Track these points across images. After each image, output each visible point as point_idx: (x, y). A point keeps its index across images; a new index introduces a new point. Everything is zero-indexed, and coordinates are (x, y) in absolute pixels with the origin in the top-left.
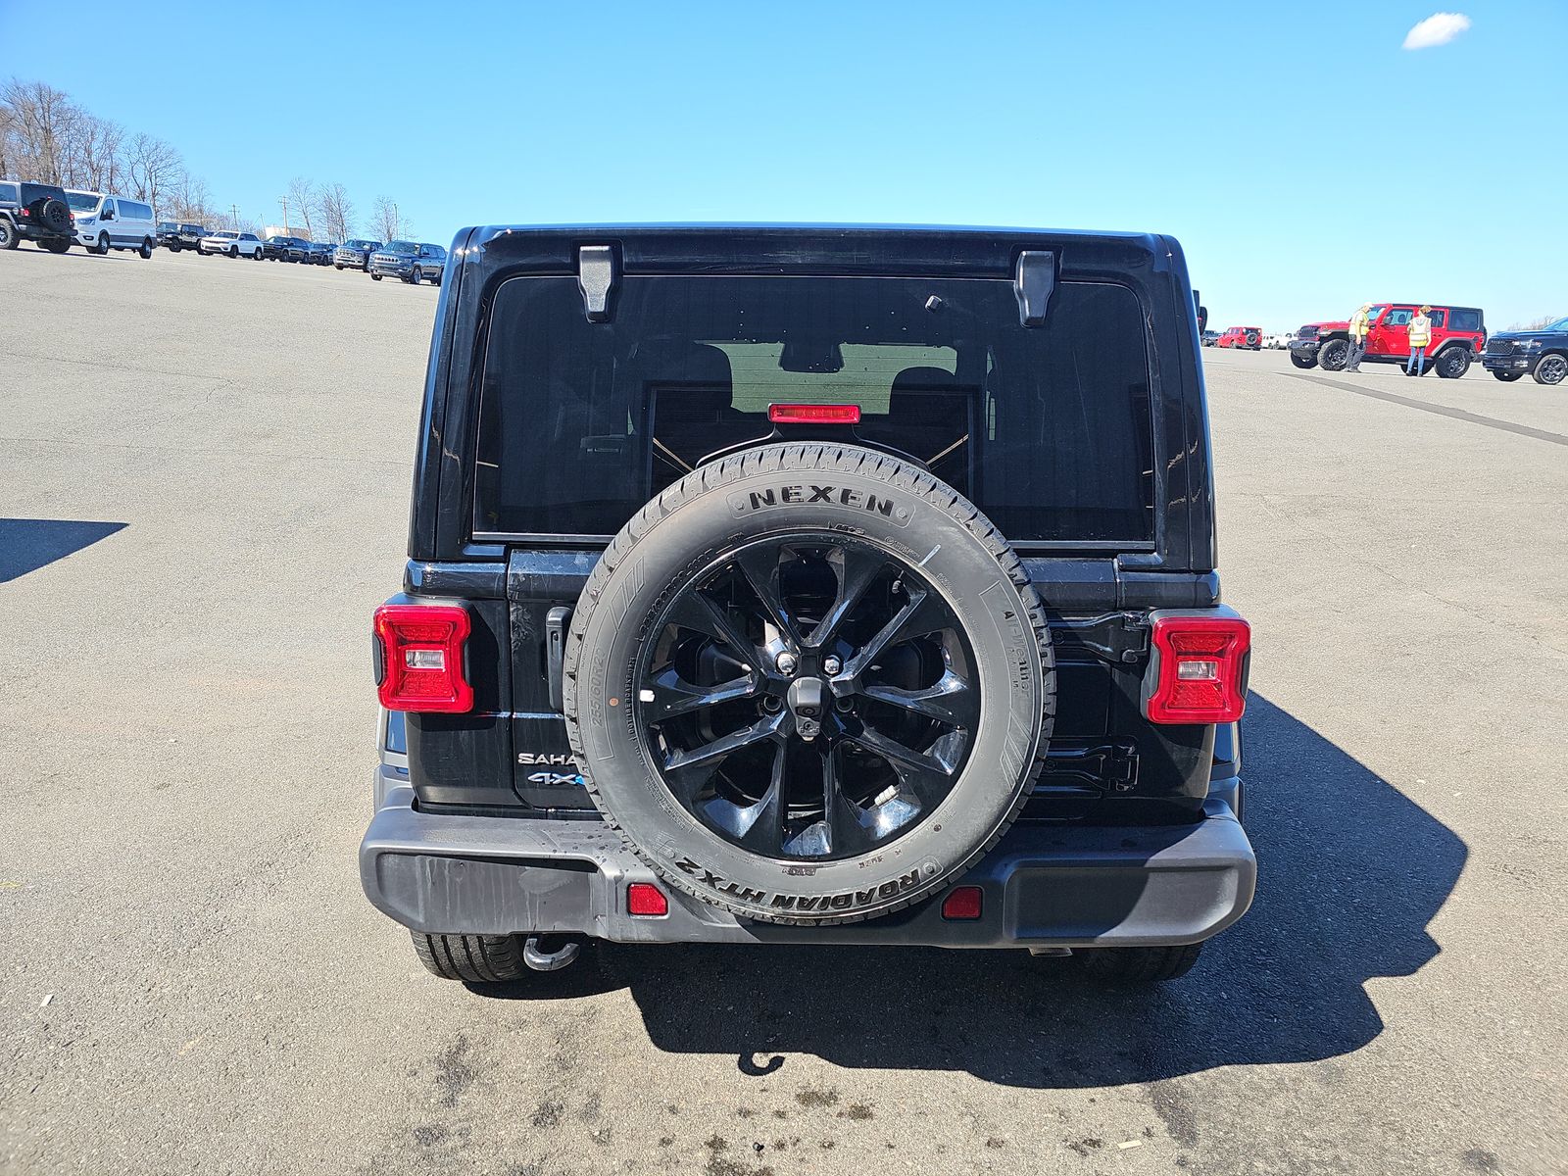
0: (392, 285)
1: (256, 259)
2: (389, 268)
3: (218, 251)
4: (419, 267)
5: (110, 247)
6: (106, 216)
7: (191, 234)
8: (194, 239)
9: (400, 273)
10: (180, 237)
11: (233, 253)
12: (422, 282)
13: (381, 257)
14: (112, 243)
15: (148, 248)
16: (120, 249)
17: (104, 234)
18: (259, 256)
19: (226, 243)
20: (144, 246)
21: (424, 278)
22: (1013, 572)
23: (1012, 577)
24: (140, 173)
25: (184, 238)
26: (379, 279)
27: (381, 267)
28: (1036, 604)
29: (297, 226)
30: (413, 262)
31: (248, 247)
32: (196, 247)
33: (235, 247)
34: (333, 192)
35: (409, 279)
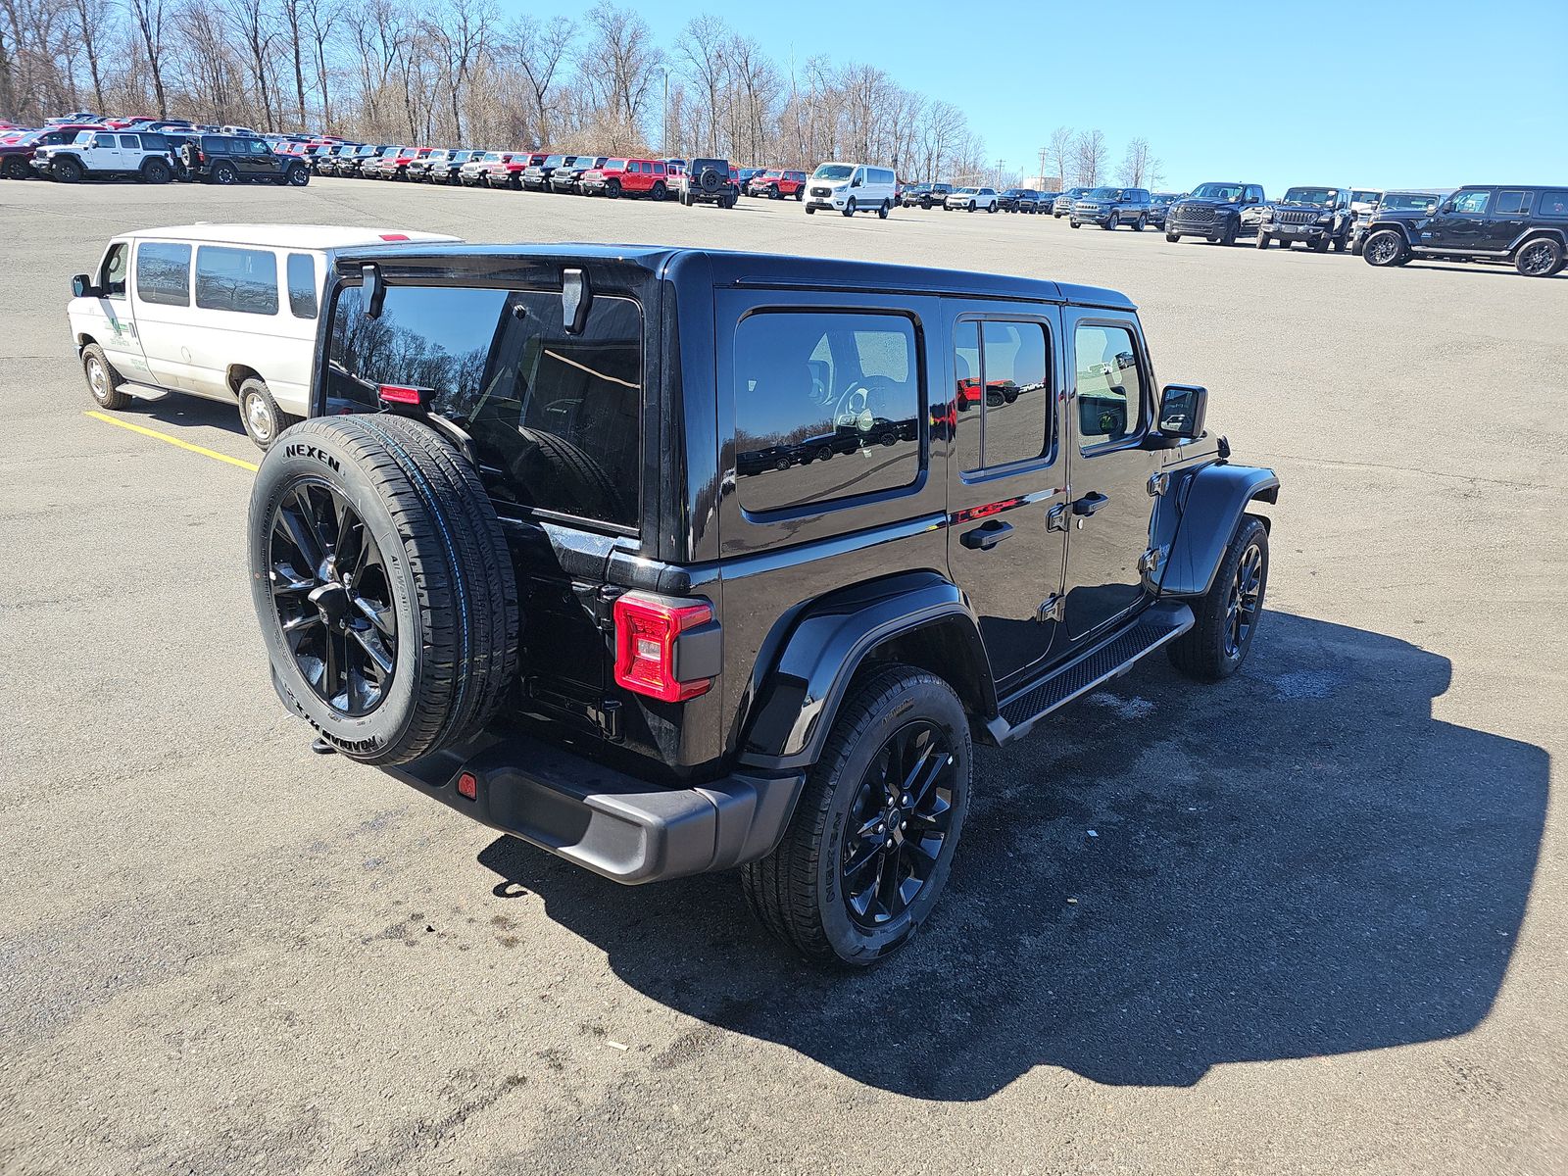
0: (1091, 233)
1: (990, 212)
2: (1087, 216)
3: (958, 207)
4: (1117, 213)
5: (855, 210)
6: (855, 184)
7: (940, 192)
8: (943, 197)
9: (1097, 220)
10: (931, 196)
11: (972, 207)
12: (1146, 227)
13: (1082, 204)
14: (857, 207)
15: (886, 209)
16: (866, 211)
17: (852, 199)
18: (992, 210)
19: (965, 198)
20: (883, 208)
21: (1150, 224)
22: (401, 528)
23: (399, 531)
24: (932, 136)
25: (935, 196)
26: (1078, 227)
27: (1081, 215)
28: (417, 555)
29: (1051, 176)
30: (1111, 208)
31: (984, 200)
32: (942, 203)
33: (973, 202)
34: (1090, 138)
35: (1107, 226)
